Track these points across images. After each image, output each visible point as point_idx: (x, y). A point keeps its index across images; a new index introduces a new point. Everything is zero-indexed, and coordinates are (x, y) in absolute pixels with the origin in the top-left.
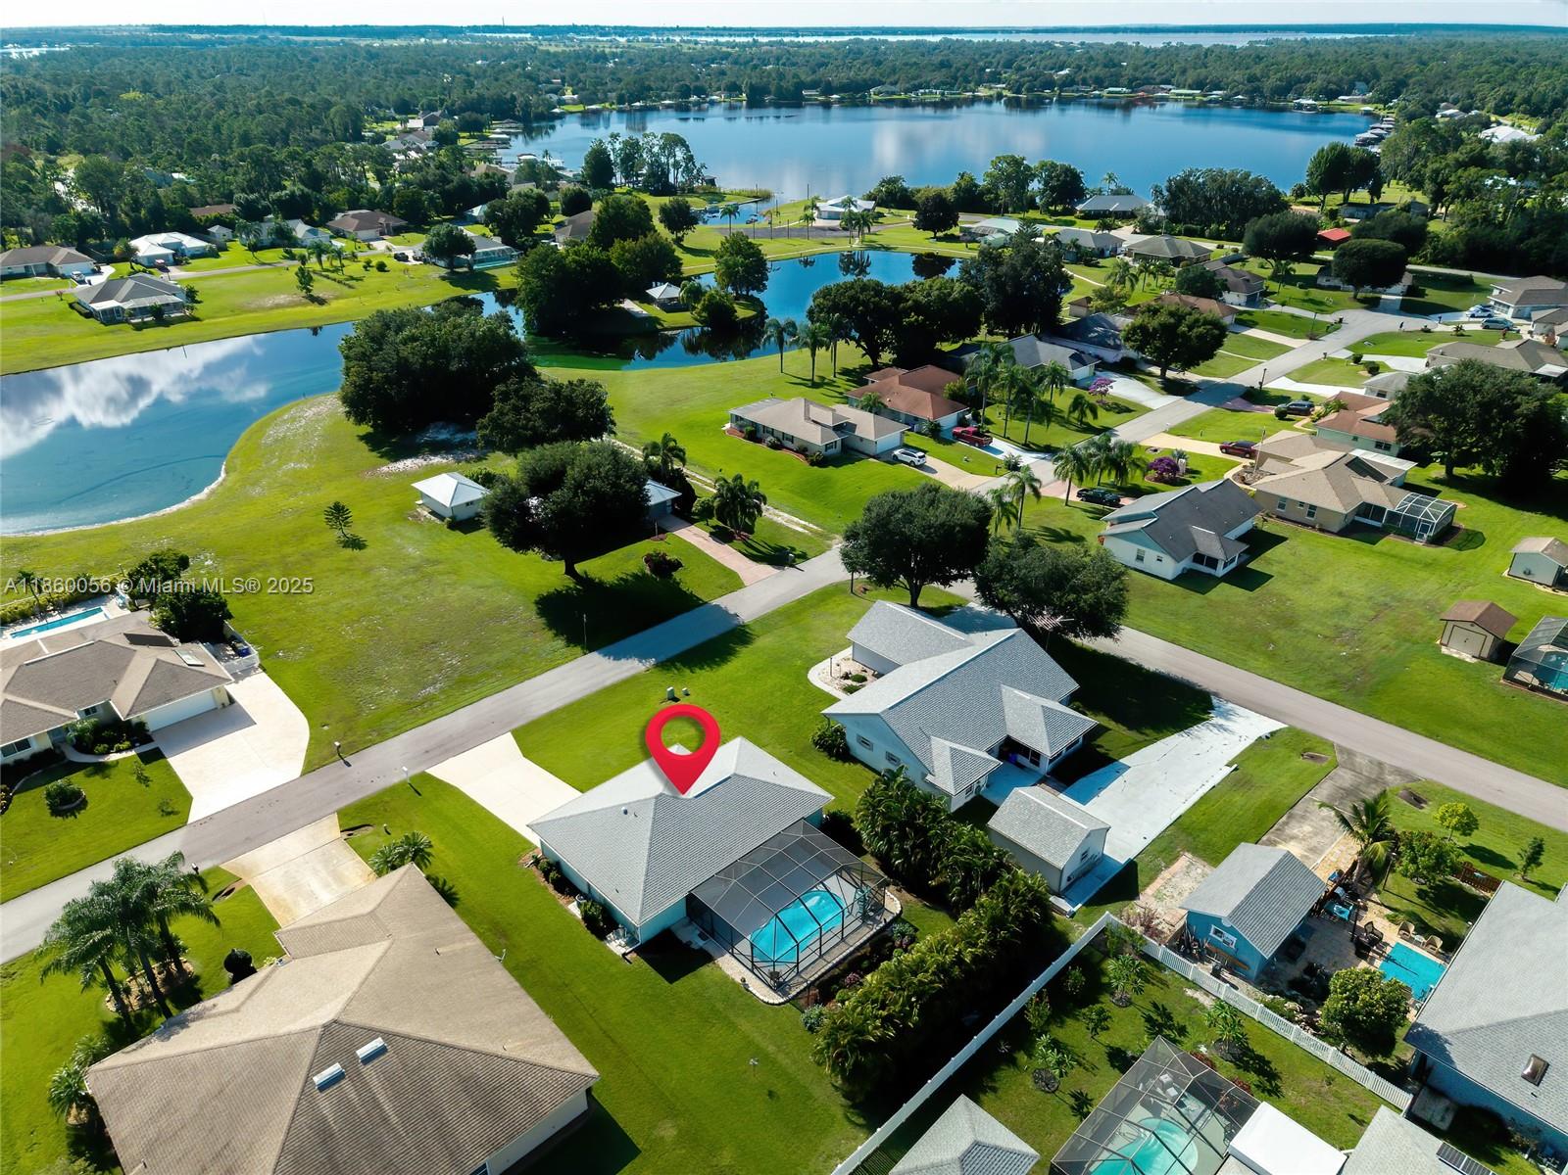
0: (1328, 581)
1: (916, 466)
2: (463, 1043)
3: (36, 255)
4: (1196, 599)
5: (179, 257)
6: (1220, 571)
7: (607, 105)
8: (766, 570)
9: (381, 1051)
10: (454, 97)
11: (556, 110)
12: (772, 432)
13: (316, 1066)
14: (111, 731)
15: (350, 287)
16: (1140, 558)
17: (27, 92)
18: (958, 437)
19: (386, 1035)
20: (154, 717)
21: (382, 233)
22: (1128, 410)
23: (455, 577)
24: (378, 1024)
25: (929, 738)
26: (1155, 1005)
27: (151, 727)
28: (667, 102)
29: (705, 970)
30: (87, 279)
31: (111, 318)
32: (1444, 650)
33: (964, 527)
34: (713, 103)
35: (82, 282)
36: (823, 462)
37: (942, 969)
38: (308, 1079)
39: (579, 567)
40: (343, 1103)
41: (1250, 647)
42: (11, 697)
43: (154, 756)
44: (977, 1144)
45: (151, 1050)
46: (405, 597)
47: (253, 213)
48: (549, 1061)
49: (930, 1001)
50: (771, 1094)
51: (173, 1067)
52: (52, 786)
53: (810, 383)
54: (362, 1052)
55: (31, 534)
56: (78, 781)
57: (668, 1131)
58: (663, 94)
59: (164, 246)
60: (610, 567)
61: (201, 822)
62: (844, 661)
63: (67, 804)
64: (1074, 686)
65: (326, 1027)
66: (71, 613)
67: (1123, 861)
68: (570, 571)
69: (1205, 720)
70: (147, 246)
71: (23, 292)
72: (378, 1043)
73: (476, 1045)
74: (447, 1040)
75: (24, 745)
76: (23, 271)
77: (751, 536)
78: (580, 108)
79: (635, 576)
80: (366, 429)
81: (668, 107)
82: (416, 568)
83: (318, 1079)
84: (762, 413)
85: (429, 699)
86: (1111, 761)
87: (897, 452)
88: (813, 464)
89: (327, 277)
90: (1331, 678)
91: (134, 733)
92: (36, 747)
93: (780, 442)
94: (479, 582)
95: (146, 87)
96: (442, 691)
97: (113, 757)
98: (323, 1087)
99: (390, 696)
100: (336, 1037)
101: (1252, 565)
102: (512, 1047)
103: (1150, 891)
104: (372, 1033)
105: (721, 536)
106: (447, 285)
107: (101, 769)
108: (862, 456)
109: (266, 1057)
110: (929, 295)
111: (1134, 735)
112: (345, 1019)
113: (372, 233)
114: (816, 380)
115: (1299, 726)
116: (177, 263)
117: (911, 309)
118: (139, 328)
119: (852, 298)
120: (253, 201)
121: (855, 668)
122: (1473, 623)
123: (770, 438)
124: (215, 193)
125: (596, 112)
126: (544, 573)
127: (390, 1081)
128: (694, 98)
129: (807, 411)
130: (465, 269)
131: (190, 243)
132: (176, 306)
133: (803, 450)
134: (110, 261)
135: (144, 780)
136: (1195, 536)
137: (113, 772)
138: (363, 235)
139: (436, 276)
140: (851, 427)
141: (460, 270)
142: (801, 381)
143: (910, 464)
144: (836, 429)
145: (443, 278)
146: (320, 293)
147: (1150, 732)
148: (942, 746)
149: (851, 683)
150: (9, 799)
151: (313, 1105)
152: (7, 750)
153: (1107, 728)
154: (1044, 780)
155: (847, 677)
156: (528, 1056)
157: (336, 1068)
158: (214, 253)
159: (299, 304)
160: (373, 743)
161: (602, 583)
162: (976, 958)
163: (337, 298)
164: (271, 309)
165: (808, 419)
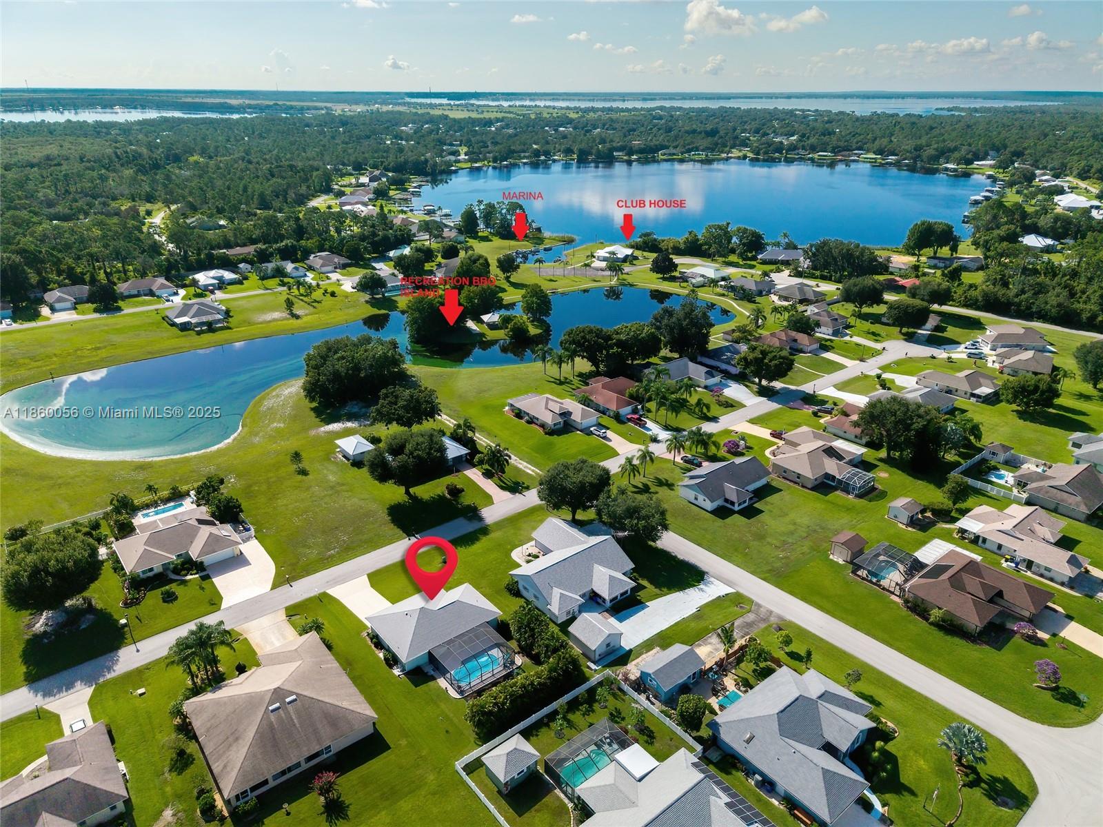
0: (792, 516)
1: (601, 438)
2: (327, 700)
3: (144, 283)
4: (719, 522)
5: (222, 285)
6: (736, 508)
7: (486, 162)
8: (507, 494)
9: (295, 700)
10: (390, 159)
11: (453, 168)
12: (528, 414)
13: (271, 703)
14: (189, 564)
15: (314, 307)
16: (696, 499)
17: (133, 156)
18: (629, 420)
19: (297, 694)
20: (207, 560)
21: (336, 268)
22: (732, 406)
23: (350, 493)
24: (294, 691)
25: (552, 588)
26: (616, 708)
27: (206, 564)
28: (524, 161)
30: (171, 298)
31: (185, 327)
32: (831, 557)
33: (591, 484)
34: (554, 161)
35: (168, 301)
36: (553, 432)
37: (523, 686)
38: (267, 708)
39: (412, 490)
40: (280, 719)
41: (736, 550)
42: (147, 548)
43: (206, 578)
44: (515, 749)
45: (208, 697)
46: (325, 503)
47: (263, 257)
48: (359, 711)
49: (514, 698)
50: (447, 732)
51: (217, 702)
52: (163, 589)
53: (558, 382)
54: (288, 700)
55: (147, 460)
56: (173, 587)
58: (522, 155)
59: (213, 278)
60: (427, 491)
61: (227, 609)
62: (530, 548)
63: (169, 598)
64: (632, 566)
65: (275, 689)
66: (169, 505)
67: (628, 649)
68: (407, 492)
69: (695, 585)
70: (203, 278)
71: (137, 306)
72: (294, 697)
73: (331, 701)
74: (319, 699)
75: (151, 570)
76: (136, 293)
77: (503, 475)
78: (469, 165)
79: (439, 496)
80: (315, 404)
81: (525, 164)
82: (332, 488)
83: (271, 708)
84: (524, 403)
85: (331, 557)
86: (643, 603)
87: (592, 429)
88: (546, 434)
89: (302, 300)
90: (770, 568)
91: (199, 567)
92: (156, 571)
93: (532, 421)
94: (362, 497)
95: (203, 152)
96: (338, 553)
97: (189, 577)
98: (273, 711)
99: (313, 553)
100: (278, 694)
101: (757, 505)
102: (345, 704)
103: (634, 663)
104: (292, 693)
105: (488, 475)
106: (368, 306)
107: (184, 582)
108: (574, 430)
109: (251, 701)
110: (628, 334)
111: (657, 591)
112: (282, 687)
113: (330, 268)
114: (562, 379)
115: (741, 591)
116: (220, 288)
117: (615, 344)
118: (199, 333)
119: (583, 337)
120: (264, 250)
121: (535, 551)
122: (842, 544)
123: (527, 418)
124: (243, 237)
126: (394, 493)
127: (297, 712)
128: (543, 158)
129: (547, 403)
130: (380, 296)
131: (228, 275)
132: (219, 321)
133: (543, 426)
134: (184, 286)
135: (202, 589)
136: (725, 489)
137: (189, 584)
138: (324, 269)
139: (363, 300)
140: (570, 413)
141: (377, 296)
142: (553, 380)
143: (599, 436)
144: (561, 415)
145: (367, 302)
146: (297, 312)
147: (665, 590)
148: (557, 592)
149: (530, 558)
150: (145, 594)
151: (268, 717)
152: (144, 572)
153: (645, 587)
154: (607, 611)
155: (529, 555)
156: (351, 708)
157: (277, 705)
158: (240, 282)
159: (285, 319)
160: (303, 577)
161: (422, 499)
162: (539, 684)
163: (306, 315)
164: (270, 322)
165: (546, 408)
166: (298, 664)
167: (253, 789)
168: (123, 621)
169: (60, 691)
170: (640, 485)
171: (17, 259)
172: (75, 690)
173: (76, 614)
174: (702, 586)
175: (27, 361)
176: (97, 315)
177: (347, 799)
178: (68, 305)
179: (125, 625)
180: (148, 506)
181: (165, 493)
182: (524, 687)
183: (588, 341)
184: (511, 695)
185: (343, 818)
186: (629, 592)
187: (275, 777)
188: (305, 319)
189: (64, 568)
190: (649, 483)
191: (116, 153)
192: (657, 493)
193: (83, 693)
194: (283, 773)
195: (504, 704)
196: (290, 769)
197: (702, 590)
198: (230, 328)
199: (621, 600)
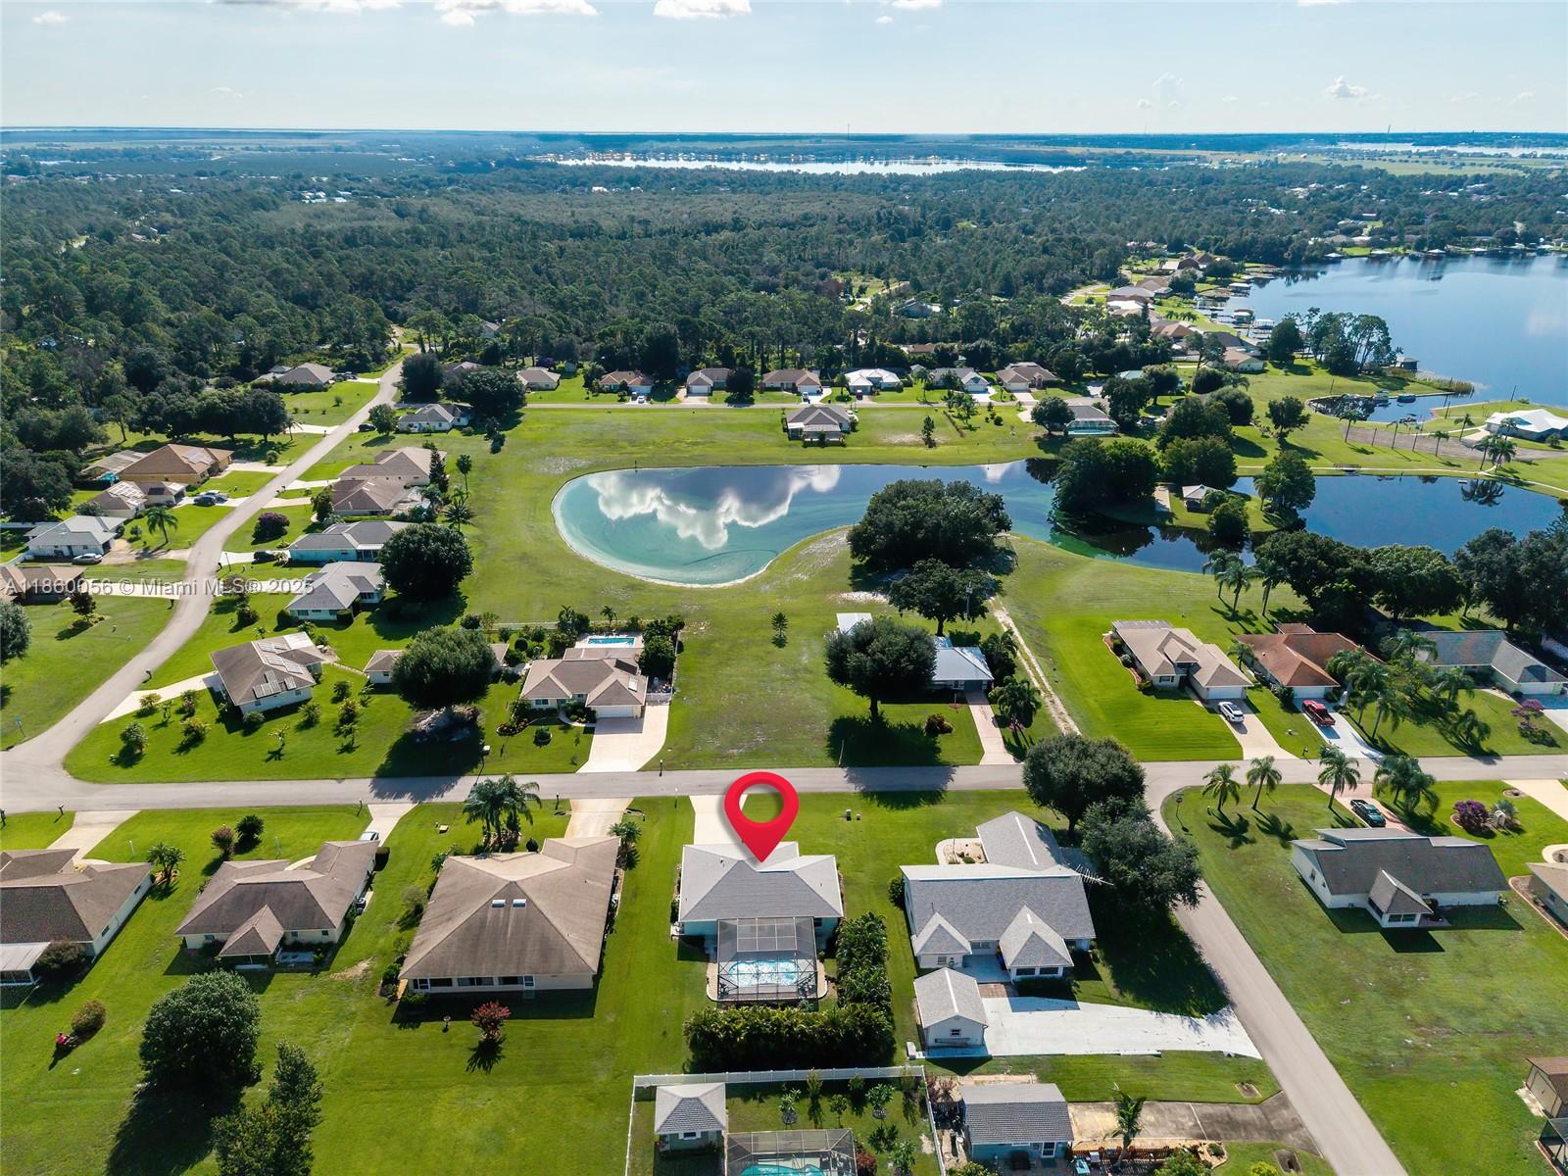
0: (1499, 982)
1: (1230, 722)
2: (554, 921)
3: (790, 374)
4: (1331, 933)
5: (876, 388)
6: (1385, 922)
7: (1400, 249)
8: (1008, 758)
9: (523, 905)
10: (1231, 237)
11: (1333, 255)
12: (1131, 651)
13: (496, 897)
14: (580, 710)
15: (962, 435)
16: (1313, 877)
18: (1307, 709)
19: (529, 901)
20: (602, 711)
21: (1031, 386)
22: (1552, 744)
23: (809, 686)
24: (528, 893)
25: (934, 912)
26: (893, 1128)
27: (599, 715)
28: (1478, 249)
29: (699, 965)
30: (810, 397)
31: (795, 435)
32: (1521, 1092)
34: (1543, 253)
35: (805, 400)
36: (1150, 689)
37: (778, 1024)
38: (491, 900)
39: (880, 706)
40: (496, 917)
41: (1325, 992)
43: (590, 731)
44: (697, 1099)
45: (471, 862)
46: (772, 689)
48: (581, 953)
50: (665, 1033)
51: (466, 869)
52: (540, 728)
53: (1230, 613)
54: (516, 901)
55: (644, 579)
56: (554, 731)
57: (611, 1019)
58: (1479, 238)
59: (869, 379)
60: (904, 714)
61: (581, 774)
62: (961, 844)
63: (542, 739)
64: (1094, 936)
65: (512, 882)
66: (621, 636)
67: (990, 1053)
68: (874, 708)
69: (1189, 1014)
70: (858, 378)
71: (770, 402)
72: (523, 901)
73: (558, 926)
74: (549, 917)
75: (545, 702)
76: (780, 385)
77: (1024, 729)
78: (1366, 251)
79: (911, 726)
80: (857, 562)
81: (1477, 254)
82: (795, 671)
83: (494, 902)
85: (732, 756)
86: (1074, 999)
88: (1140, 689)
89: (954, 423)
90: (1367, 1051)
91: (590, 716)
92: (549, 705)
93: (1132, 663)
94: (818, 694)
96: (741, 755)
97: (576, 724)
98: (494, 906)
99: (712, 745)
100: (512, 889)
101: (1437, 936)
102: (572, 937)
104: (524, 895)
105: (1001, 721)
106: (1035, 445)
107: (566, 728)
108: (1192, 695)
110: (1390, 564)
111: (1115, 992)
112: (519, 884)
113: (1023, 385)
114: (1242, 612)
115: (1273, 1064)
116: (871, 393)
118: (806, 445)
121: (972, 851)
122: (1550, 1077)
123: (1126, 656)
124: (944, 331)
125: (1381, 259)
126: (857, 706)
127: (518, 921)
128: (1519, 246)
129: (1165, 643)
130: (1062, 433)
131: (889, 377)
132: (835, 434)
133: (1143, 675)
134: (832, 385)
135: (577, 741)
136: (1379, 876)
137: (569, 731)
138: (1014, 386)
139: (1033, 435)
140: (1196, 667)
141: (1057, 434)
142: (1224, 609)
143: (1227, 718)
144: (1180, 666)
145: (1037, 439)
146: (935, 437)
147: (1129, 997)
148: (938, 920)
149: (960, 860)
150: (525, 727)
151: (486, 911)
152: (538, 702)
153: (1099, 978)
154: (1006, 984)
155: (962, 855)
156: (574, 945)
157: (503, 901)
158: (898, 389)
159: (917, 445)
160: (681, 769)
161: (887, 723)
162: (802, 1031)
163: (946, 444)
164: (895, 445)
165: (1161, 649)
166: (565, 865)
167: (436, 982)
168: (487, 748)
169: (389, 797)
170: (1234, 820)
171: (673, 329)
172: (402, 800)
173: (457, 722)
174: (1202, 1022)
175: (625, 444)
176: (725, 406)
177: (506, 1050)
178: (705, 389)
179: (487, 753)
180: (600, 631)
181: (624, 622)
182: (779, 1026)
183: (1300, 560)
184: (753, 1027)
185: (485, 1068)
186: (1060, 973)
187: (461, 982)
188: (939, 449)
189: (445, 669)
190: (1253, 822)
191: (878, 213)
192: (1253, 842)
193: (404, 806)
194: (472, 981)
195: (738, 1033)
196: (480, 981)
197: (1196, 1027)
198: (844, 445)
199: (1038, 979)
